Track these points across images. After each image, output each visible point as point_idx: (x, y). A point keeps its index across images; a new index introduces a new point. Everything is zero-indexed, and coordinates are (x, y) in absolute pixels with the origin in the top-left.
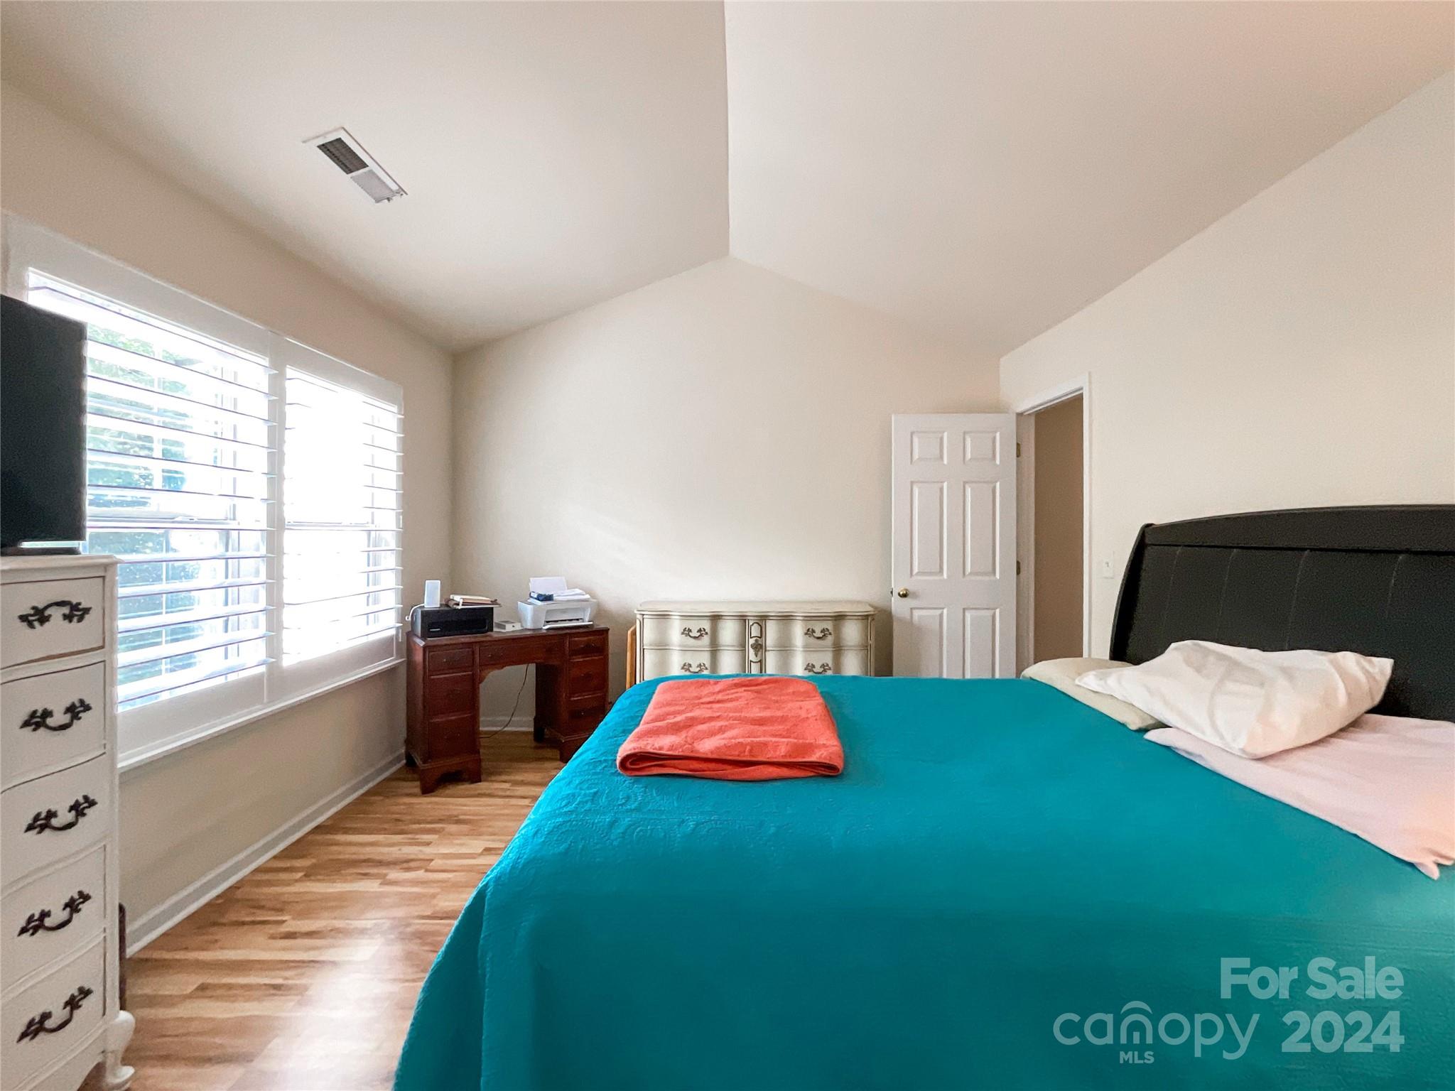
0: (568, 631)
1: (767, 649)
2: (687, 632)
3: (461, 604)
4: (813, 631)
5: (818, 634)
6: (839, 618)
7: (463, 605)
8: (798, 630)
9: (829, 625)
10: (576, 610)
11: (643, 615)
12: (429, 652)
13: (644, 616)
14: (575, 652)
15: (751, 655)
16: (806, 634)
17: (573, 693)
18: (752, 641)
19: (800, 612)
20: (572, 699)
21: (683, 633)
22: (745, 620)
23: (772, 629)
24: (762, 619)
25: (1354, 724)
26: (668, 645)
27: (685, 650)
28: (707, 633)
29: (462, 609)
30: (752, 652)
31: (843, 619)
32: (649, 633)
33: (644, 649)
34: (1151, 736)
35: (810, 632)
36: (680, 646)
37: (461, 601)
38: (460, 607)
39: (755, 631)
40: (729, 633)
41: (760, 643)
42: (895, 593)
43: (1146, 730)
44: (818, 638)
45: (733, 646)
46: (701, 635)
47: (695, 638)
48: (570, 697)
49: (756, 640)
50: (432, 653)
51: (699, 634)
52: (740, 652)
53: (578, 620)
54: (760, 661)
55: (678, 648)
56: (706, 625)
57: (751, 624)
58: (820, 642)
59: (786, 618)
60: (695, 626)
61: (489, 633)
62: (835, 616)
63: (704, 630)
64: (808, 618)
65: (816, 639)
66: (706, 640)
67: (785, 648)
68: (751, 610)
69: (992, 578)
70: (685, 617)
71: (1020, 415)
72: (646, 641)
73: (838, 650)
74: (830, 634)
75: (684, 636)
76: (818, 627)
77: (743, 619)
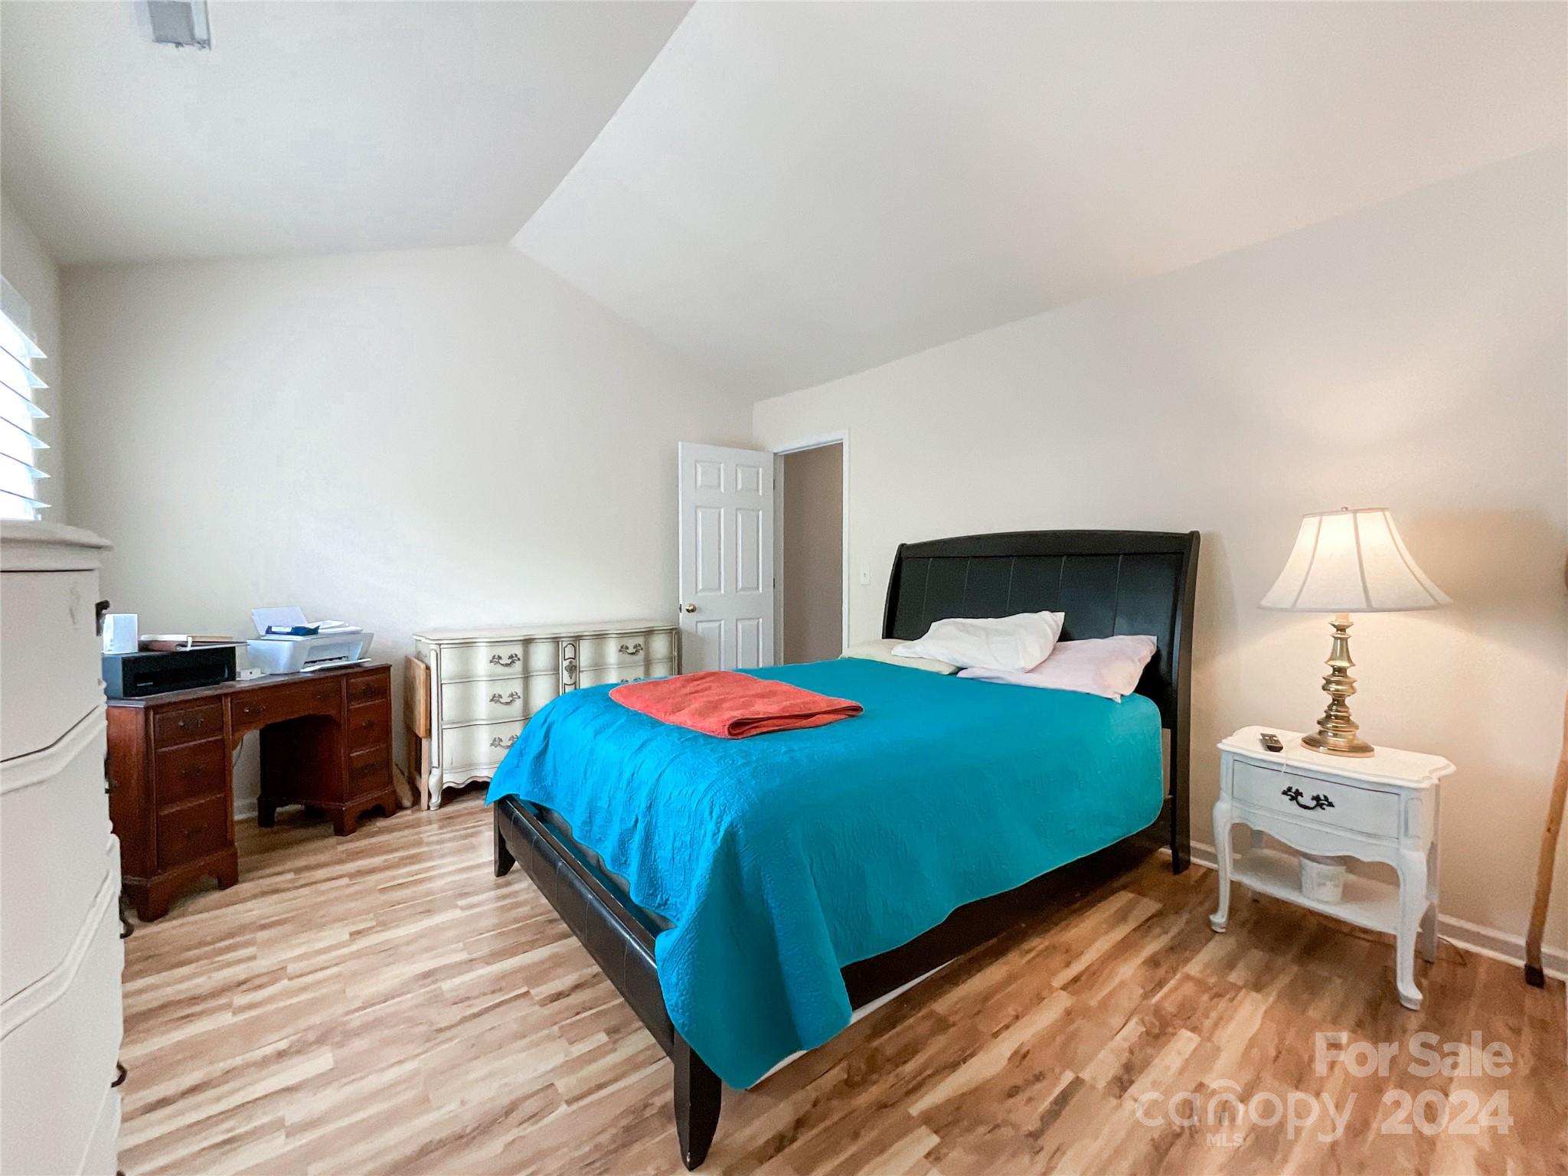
0: (343, 672)
1: (581, 670)
2: (496, 660)
3: (190, 644)
4: (627, 648)
5: (631, 650)
6: (649, 633)
7: (192, 646)
8: (612, 648)
9: (640, 641)
10: (341, 645)
11: (440, 645)
12: (154, 714)
13: (442, 646)
14: (352, 697)
15: (566, 677)
16: (620, 651)
17: (351, 749)
18: (566, 663)
19: (613, 629)
20: (352, 755)
21: (491, 662)
22: (558, 642)
23: (586, 650)
24: (577, 639)
25: (1055, 649)
26: (473, 677)
27: (493, 679)
28: (519, 659)
29: (191, 651)
30: (566, 673)
31: (653, 634)
32: (449, 664)
33: (441, 685)
34: (961, 674)
35: (623, 649)
36: (487, 676)
37: (190, 640)
38: (189, 649)
39: (569, 653)
40: (541, 656)
41: (574, 664)
42: (684, 610)
43: (957, 673)
44: (632, 654)
45: (547, 671)
46: (513, 662)
47: (507, 665)
48: (349, 754)
49: (571, 662)
50: (157, 716)
51: (511, 660)
52: (554, 676)
53: (340, 658)
54: (575, 683)
55: (485, 679)
56: (518, 650)
57: (564, 645)
58: (634, 657)
59: (600, 637)
60: (505, 652)
61: (231, 683)
62: (646, 632)
63: (516, 655)
64: (622, 635)
65: (629, 656)
66: (518, 666)
67: (599, 667)
68: (562, 631)
69: (757, 592)
70: (494, 643)
71: (775, 454)
72: (444, 675)
73: (648, 664)
74: (642, 649)
75: (492, 664)
76: (631, 643)
77: (556, 640)
